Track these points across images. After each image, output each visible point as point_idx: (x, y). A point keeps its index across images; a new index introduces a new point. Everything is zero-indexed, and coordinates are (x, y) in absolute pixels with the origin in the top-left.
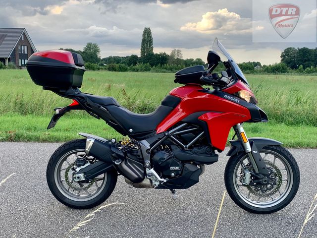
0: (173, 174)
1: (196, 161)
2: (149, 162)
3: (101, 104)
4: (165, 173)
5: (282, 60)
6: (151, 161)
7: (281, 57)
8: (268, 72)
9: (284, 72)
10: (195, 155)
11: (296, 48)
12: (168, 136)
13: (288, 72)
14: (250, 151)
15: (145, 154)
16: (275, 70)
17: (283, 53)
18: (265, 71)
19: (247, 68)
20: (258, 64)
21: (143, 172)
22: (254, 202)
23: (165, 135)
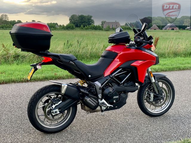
0: (114, 101)
1: (127, 91)
2: (101, 95)
3: (70, 60)
4: (110, 101)
5: (70, 22)
6: (102, 94)
7: (70, 20)
8: (64, 29)
9: (73, 29)
10: (126, 88)
11: (77, 15)
12: (112, 78)
13: (75, 29)
14: (154, 81)
15: (98, 90)
16: (68, 28)
17: (70, 18)
18: (62, 29)
19: (52, 26)
20: (56, 24)
21: (97, 102)
22: (153, 110)
23: (110, 77)
